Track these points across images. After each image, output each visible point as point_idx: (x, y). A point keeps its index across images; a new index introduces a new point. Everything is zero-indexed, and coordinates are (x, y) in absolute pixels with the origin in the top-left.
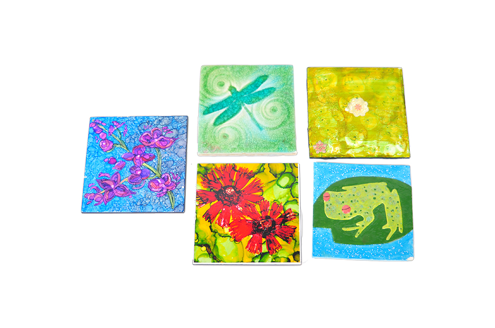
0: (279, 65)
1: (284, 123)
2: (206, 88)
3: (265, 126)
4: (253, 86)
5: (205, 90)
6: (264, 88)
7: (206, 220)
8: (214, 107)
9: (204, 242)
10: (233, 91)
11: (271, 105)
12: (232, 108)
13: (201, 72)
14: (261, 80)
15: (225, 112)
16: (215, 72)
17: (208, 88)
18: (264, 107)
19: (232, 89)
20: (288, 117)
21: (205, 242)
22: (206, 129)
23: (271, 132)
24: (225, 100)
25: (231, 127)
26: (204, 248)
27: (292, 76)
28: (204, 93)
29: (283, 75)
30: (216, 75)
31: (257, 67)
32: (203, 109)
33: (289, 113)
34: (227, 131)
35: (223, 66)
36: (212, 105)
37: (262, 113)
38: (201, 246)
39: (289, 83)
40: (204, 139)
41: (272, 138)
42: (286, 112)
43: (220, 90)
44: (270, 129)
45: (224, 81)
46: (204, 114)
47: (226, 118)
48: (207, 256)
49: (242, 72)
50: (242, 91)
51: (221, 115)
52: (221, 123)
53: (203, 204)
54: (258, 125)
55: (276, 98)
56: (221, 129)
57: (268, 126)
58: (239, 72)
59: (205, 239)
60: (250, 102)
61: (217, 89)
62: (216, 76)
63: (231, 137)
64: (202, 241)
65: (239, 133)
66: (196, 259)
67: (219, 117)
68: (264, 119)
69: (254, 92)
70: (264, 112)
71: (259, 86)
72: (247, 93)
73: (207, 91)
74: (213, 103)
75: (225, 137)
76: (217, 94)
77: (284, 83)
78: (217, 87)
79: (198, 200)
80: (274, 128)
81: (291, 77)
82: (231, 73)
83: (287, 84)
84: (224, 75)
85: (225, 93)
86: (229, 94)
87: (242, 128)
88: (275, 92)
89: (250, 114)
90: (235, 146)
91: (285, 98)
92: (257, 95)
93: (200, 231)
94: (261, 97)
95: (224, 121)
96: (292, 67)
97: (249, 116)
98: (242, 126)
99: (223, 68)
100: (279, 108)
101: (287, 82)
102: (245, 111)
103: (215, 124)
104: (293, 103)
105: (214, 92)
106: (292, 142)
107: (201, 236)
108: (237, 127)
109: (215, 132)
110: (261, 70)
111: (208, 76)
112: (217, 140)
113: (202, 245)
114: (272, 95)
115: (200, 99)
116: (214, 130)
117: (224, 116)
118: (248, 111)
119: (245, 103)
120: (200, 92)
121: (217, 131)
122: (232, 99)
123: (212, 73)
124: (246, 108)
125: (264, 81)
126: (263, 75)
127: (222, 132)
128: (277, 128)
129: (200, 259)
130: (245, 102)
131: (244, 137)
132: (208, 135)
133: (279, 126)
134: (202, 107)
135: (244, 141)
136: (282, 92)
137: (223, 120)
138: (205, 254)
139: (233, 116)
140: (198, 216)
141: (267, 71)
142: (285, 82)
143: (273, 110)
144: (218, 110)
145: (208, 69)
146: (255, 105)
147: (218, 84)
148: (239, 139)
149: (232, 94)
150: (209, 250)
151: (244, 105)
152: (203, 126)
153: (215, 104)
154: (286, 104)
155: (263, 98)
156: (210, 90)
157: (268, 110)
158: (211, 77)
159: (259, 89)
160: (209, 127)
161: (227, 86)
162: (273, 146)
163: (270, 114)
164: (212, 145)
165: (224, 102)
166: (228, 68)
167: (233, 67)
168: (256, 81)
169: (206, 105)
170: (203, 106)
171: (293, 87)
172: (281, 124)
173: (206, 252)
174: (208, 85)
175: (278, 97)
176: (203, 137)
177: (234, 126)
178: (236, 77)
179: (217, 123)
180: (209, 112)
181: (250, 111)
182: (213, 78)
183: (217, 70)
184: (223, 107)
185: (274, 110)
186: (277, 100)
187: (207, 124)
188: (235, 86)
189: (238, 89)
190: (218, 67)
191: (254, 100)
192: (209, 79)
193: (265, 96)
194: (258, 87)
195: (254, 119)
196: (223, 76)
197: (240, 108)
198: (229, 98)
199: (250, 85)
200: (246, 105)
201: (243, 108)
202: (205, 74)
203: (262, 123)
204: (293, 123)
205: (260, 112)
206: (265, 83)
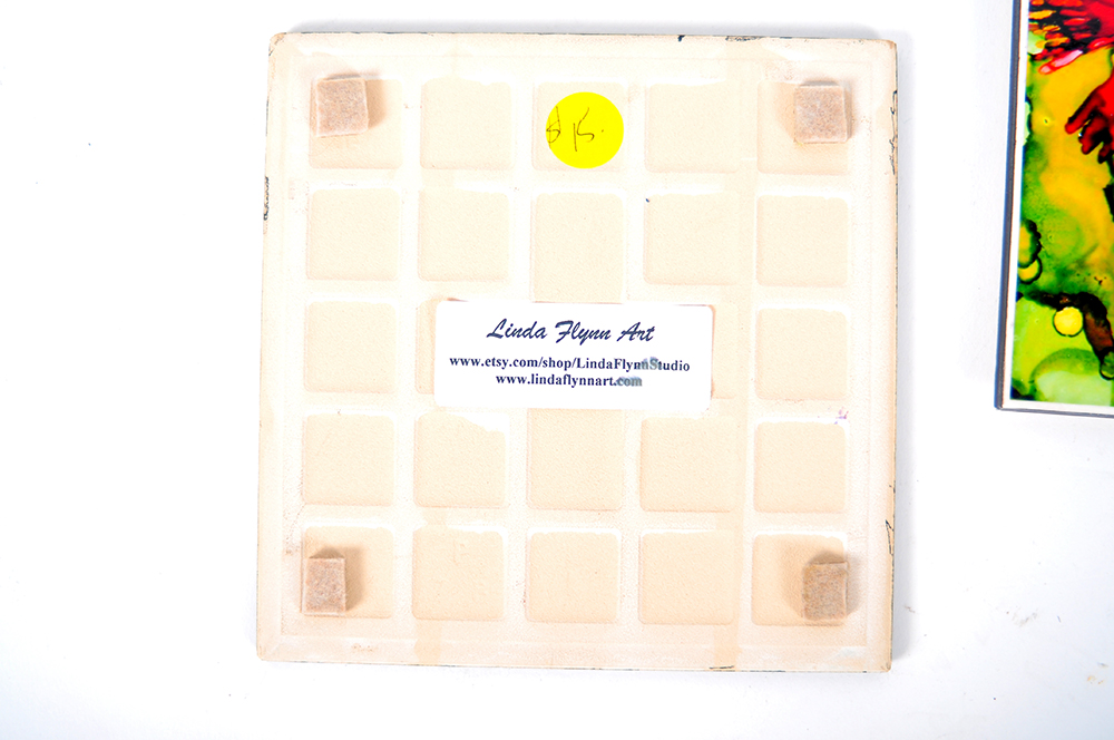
7: (1086, 151)
9: (1073, 279)
21: (1075, 283)
26: (1071, 318)
38: (1054, 300)
48: (1088, 369)
53: (1067, 48)
59: (1081, 264)
64: (1063, 273)
66: (1025, 380)
79: (1042, 23)
93: (1050, 211)
107: (1058, 245)
113: (1061, 295)
129: (1045, 383)
138: (1075, 354)
140: (1041, 121)
150: (1101, 331)
173: (1082, 343)
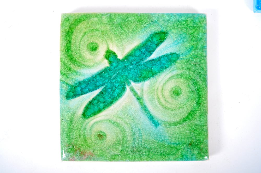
0: (184, 14)
1: (191, 114)
2: (70, 52)
3: (163, 119)
4: (143, 50)
5: (68, 56)
6: (161, 55)
8: (83, 86)
10: (112, 59)
11: (171, 85)
12: (111, 88)
13: (62, 25)
14: (155, 40)
15: (101, 93)
16: (82, 26)
17: (73, 53)
18: (160, 88)
19: (110, 55)
20: (199, 104)
22: (71, 122)
23: (172, 130)
24: (100, 74)
25: (110, 121)
27: (205, 33)
28: (66, 62)
29: (191, 32)
30: (84, 30)
31: (149, 16)
32: (66, 88)
33: (200, 97)
34: (104, 128)
35: (96, 15)
36: (80, 83)
37: (158, 98)
39: (200, 46)
40: (69, 140)
41: (173, 140)
42: (194, 95)
43: (91, 57)
44: (170, 125)
45: (98, 42)
46: (68, 97)
47: (101, 105)
49: (126, 26)
50: (127, 58)
51: (94, 99)
52: (95, 113)
54: (151, 118)
55: (179, 72)
56: (94, 124)
57: (166, 119)
58: (121, 25)
60: (140, 78)
61: (87, 55)
62: (85, 33)
63: (111, 137)
65: (123, 131)
67: (91, 103)
68: (161, 108)
69: (146, 61)
70: (160, 96)
71: (154, 51)
72: (135, 62)
73: (72, 59)
74: (81, 79)
75: (101, 136)
76: (87, 64)
77: (193, 47)
78: (87, 53)
80: (175, 124)
81: (203, 35)
82: (108, 27)
83: (197, 48)
84: (97, 30)
85: (100, 62)
86: (106, 64)
87: (126, 123)
88: (178, 61)
89: (139, 99)
90: (116, 152)
91: (194, 71)
92: (149, 65)
94: (155, 69)
95: (100, 111)
96: (205, 17)
97: (137, 103)
98: (127, 120)
99: (96, 19)
100: (185, 90)
101: (197, 44)
102: (131, 94)
103: (85, 115)
104: (205, 80)
105: (83, 60)
106: (202, 146)
108: (119, 121)
109: (85, 129)
110: (156, 22)
111: (72, 32)
112: (89, 141)
114: (174, 67)
115: (61, 72)
116: (84, 125)
117: (99, 102)
118: (135, 94)
119: (130, 81)
120: (61, 60)
121: (88, 127)
122: (111, 73)
123: (79, 26)
124: (132, 90)
125: (161, 41)
126: (159, 30)
127: (97, 129)
128: (180, 123)
130: (131, 79)
131: (129, 138)
132: (75, 134)
133: (184, 120)
134: (65, 85)
135: (130, 144)
136: (188, 61)
137: (96, 109)
139: (112, 103)
141: (165, 24)
142: (194, 43)
143: (174, 92)
144: (90, 91)
145: (72, 19)
146: (147, 83)
147: (87, 47)
148: (121, 141)
149: (111, 63)
151: (129, 83)
152: (67, 118)
153: (84, 81)
154: (195, 82)
155: (160, 72)
156: (76, 56)
157: (167, 93)
158: (77, 35)
159: (154, 56)
160: (75, 119)
161: (102, 51)
162: (174, 151)
163: (169, 99)
164: (82, 149)
165: (98, 78)
166: (104, 18)
167: (111, 17)
168: (148, 40)
169: (70, 82)
170: (67, 84)
171: (206, 52)
172: (187, 117)
174: (73, 48)
175: (182, 71)
176: (68, 136)
177: (115, 119)
178: (116, 35)
179: (88, 113)
180: (76, 95)
181: (139, 94)
182: (80, 37)
183: (86, 22)
184: (96, 87)
185: (176, 93)
186: (181, 75)
187: (73, 115)
188: (115, 50)
189: (120, 56)
190: (87, 16)
191: (145, 74)
192: (73, 37)
193: (162, 68)
194: (151, 52)
195: (144, 108)
196: (96, 33)
197: (124, 89)
198: (105, 70)
199: (139, 48)
200: (133, 84)
201: (128, 88)
202: (67, 29)
203: (158, 114)
204: (205, 114)
205: (155, 96)
206: (162, 46)
